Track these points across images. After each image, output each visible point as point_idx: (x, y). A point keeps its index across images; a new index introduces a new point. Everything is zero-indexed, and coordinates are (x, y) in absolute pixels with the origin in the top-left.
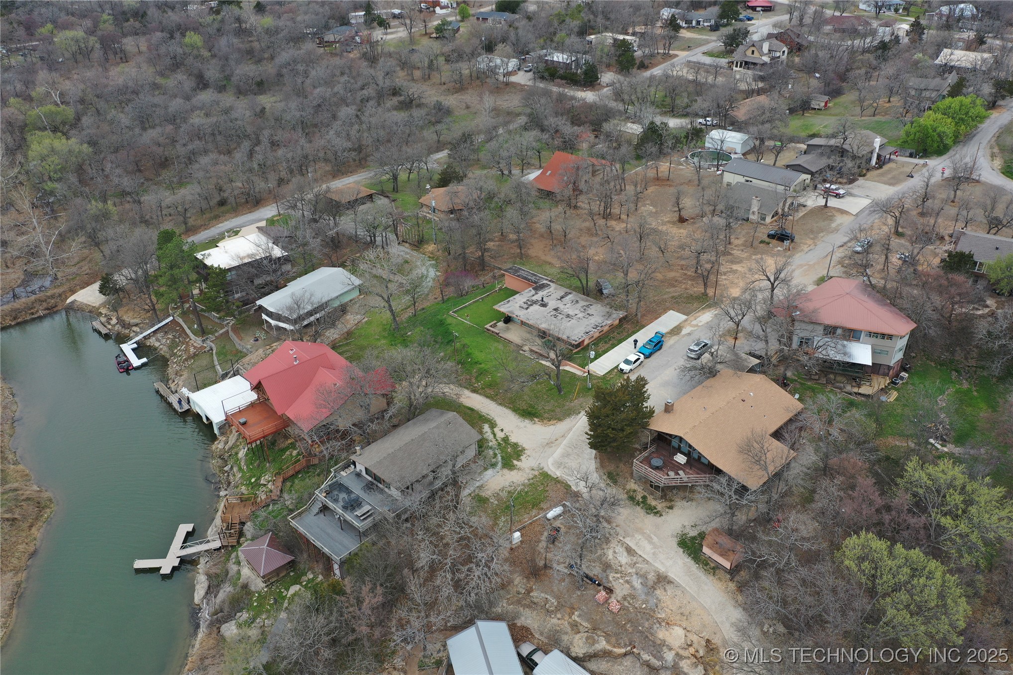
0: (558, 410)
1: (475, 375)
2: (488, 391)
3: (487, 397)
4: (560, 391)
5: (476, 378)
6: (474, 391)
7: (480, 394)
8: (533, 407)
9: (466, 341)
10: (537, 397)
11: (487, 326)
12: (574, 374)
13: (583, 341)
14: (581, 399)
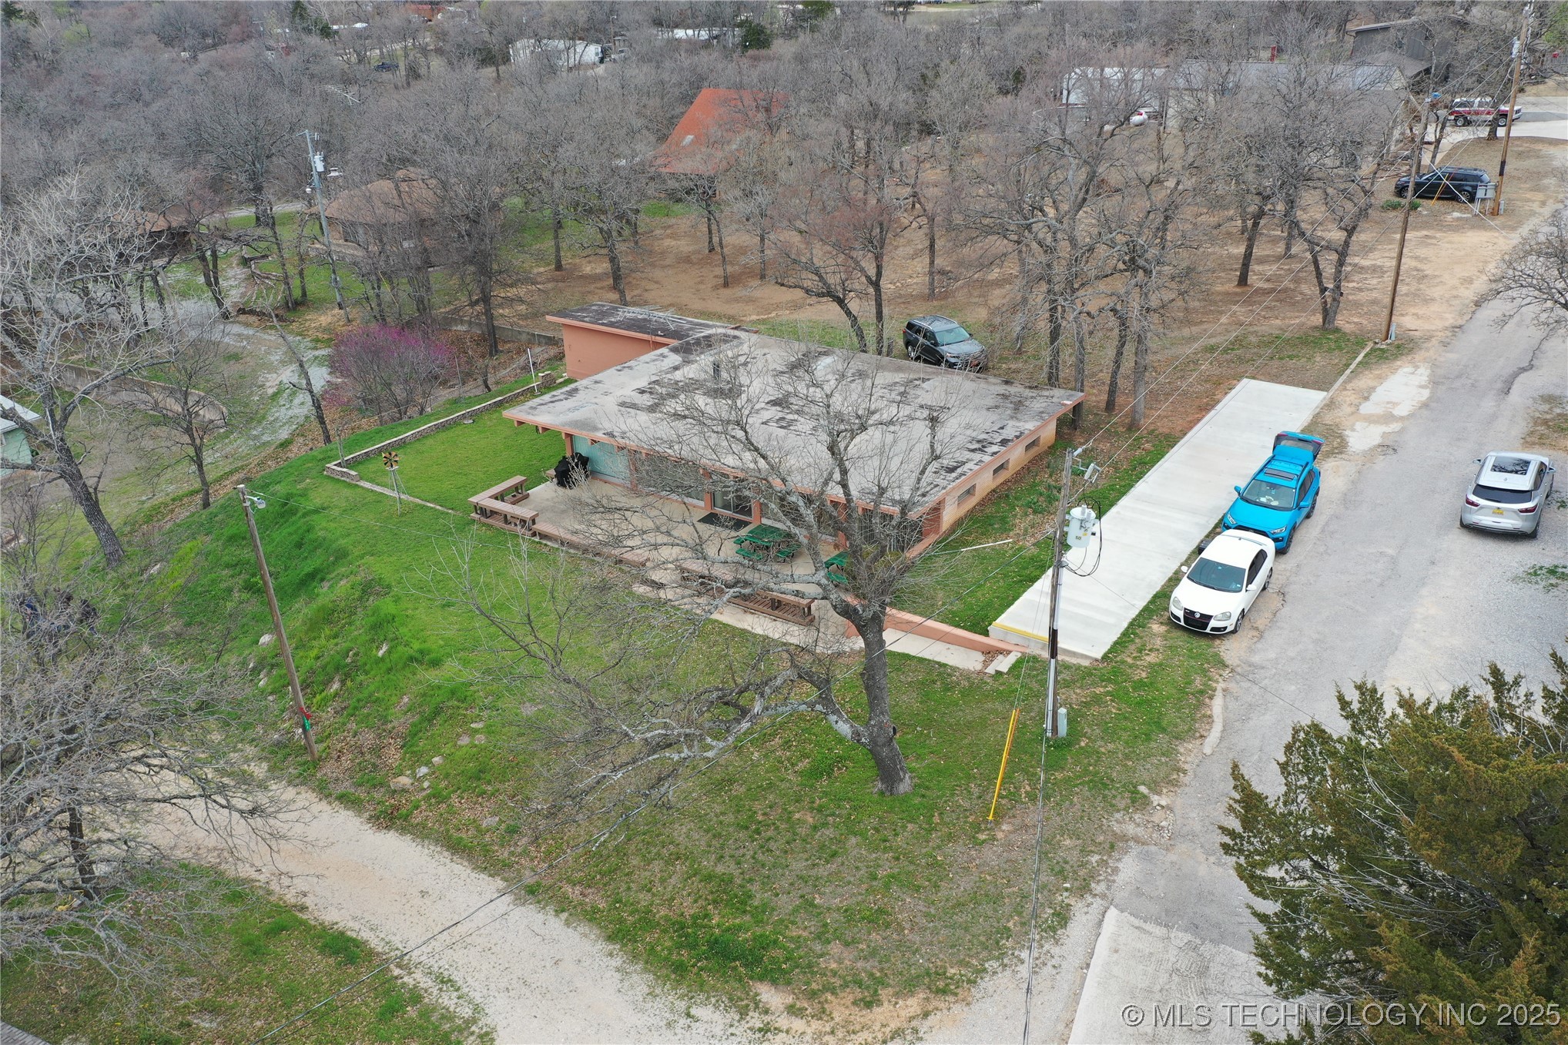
0: (907, 906)
1: (399, 721)
2: (465, 809)
3: (456, 847)
4: (888, 774)
5: (408, 741)
6: (390, 818)
7: (420, 833)
8: (741, 904)
9: (381, 568)
10: (751, 826)
11: (483, 499)
12: (940, 669)
13: (937, 510)
14: (1034, 815)
